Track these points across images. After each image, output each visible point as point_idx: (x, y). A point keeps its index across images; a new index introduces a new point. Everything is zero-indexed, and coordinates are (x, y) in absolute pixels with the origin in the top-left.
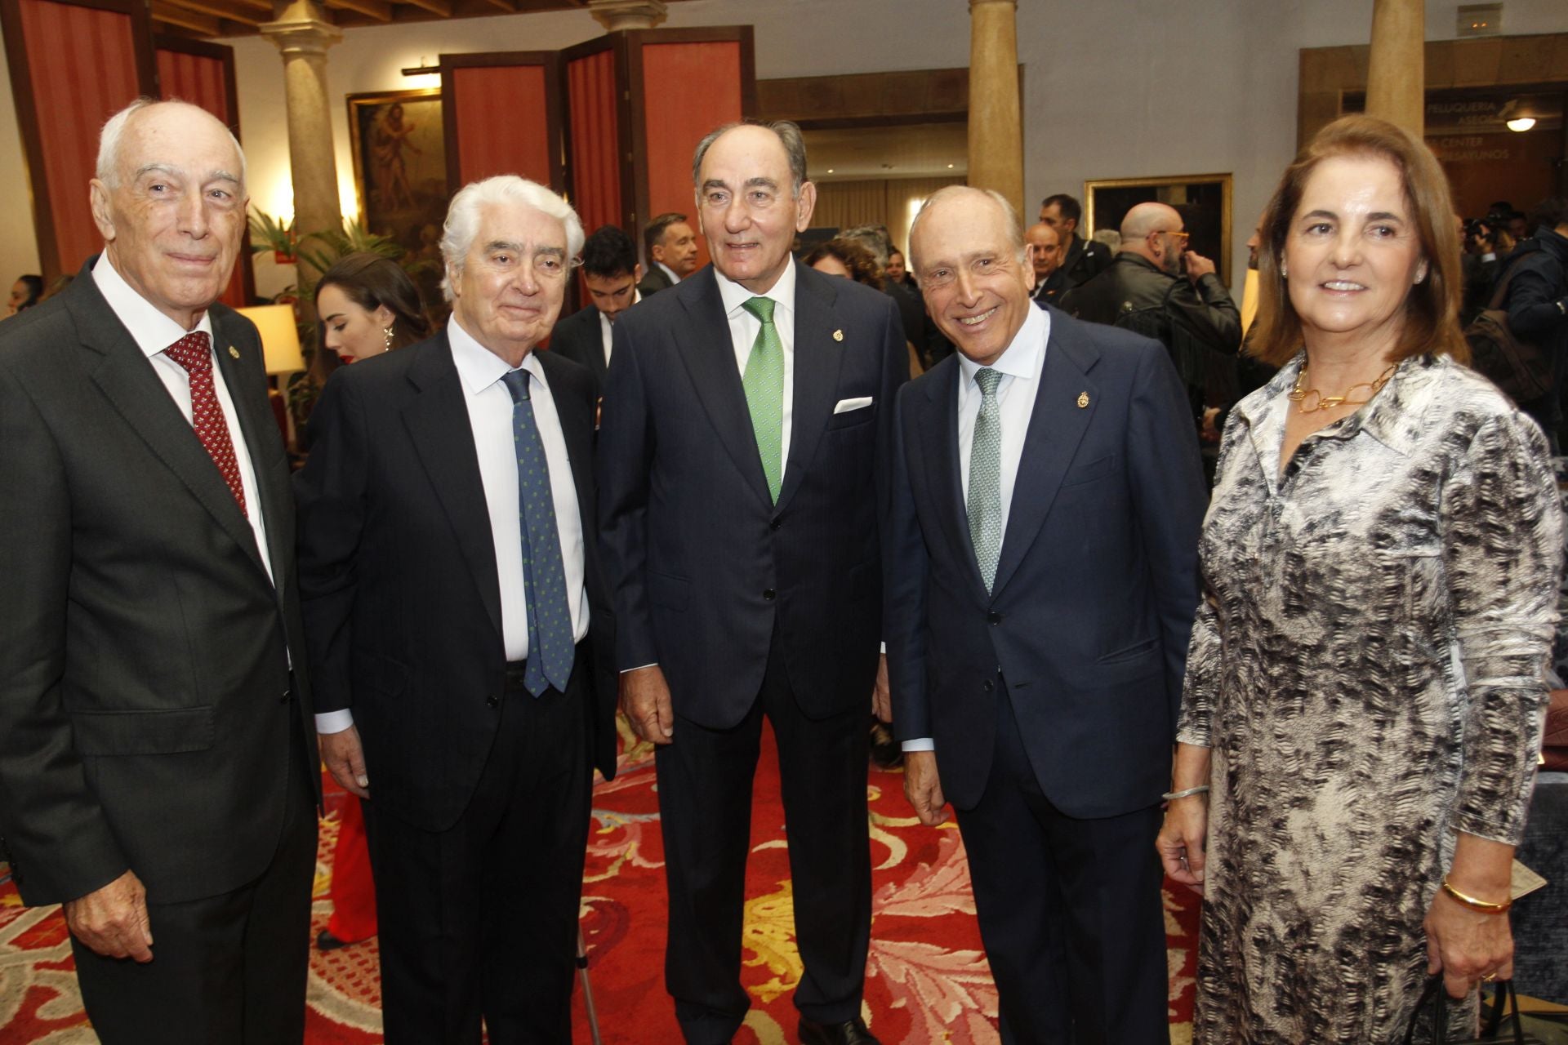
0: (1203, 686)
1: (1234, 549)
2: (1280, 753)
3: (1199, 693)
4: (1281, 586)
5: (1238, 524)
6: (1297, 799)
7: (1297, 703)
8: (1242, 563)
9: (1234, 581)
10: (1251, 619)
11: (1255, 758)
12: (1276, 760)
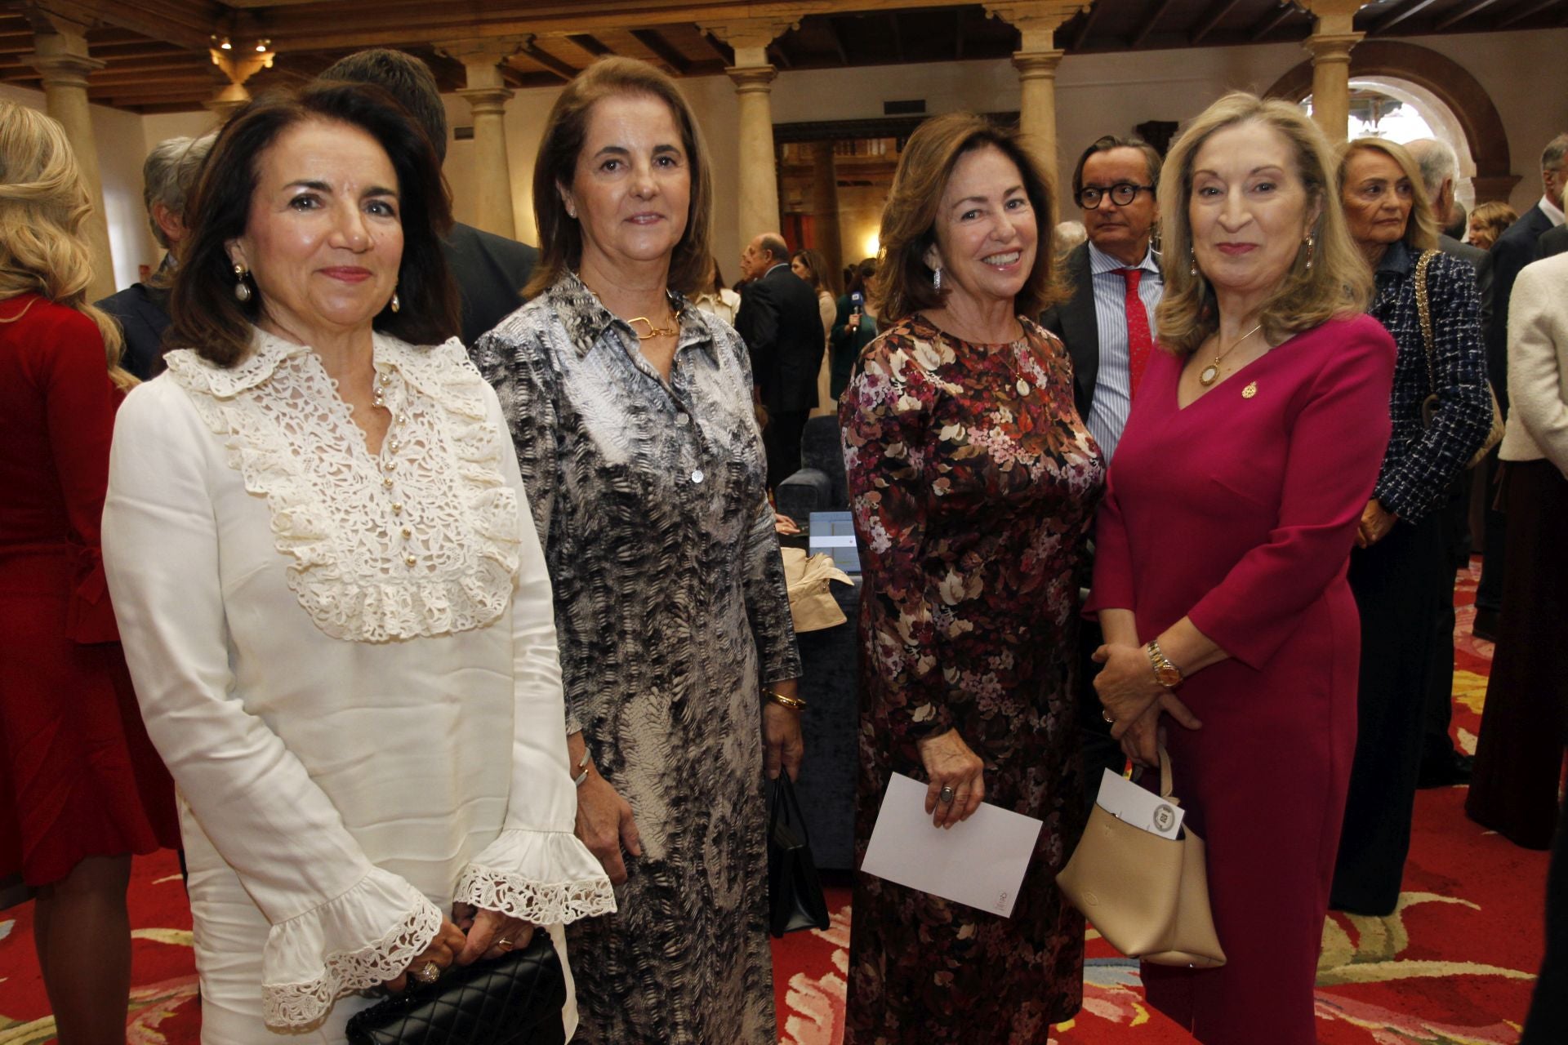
1: (674, 474)
4: (724, 495)
5: (666, 450)
8: (683, 486)
9: (674, 506)
10: (689, 538)
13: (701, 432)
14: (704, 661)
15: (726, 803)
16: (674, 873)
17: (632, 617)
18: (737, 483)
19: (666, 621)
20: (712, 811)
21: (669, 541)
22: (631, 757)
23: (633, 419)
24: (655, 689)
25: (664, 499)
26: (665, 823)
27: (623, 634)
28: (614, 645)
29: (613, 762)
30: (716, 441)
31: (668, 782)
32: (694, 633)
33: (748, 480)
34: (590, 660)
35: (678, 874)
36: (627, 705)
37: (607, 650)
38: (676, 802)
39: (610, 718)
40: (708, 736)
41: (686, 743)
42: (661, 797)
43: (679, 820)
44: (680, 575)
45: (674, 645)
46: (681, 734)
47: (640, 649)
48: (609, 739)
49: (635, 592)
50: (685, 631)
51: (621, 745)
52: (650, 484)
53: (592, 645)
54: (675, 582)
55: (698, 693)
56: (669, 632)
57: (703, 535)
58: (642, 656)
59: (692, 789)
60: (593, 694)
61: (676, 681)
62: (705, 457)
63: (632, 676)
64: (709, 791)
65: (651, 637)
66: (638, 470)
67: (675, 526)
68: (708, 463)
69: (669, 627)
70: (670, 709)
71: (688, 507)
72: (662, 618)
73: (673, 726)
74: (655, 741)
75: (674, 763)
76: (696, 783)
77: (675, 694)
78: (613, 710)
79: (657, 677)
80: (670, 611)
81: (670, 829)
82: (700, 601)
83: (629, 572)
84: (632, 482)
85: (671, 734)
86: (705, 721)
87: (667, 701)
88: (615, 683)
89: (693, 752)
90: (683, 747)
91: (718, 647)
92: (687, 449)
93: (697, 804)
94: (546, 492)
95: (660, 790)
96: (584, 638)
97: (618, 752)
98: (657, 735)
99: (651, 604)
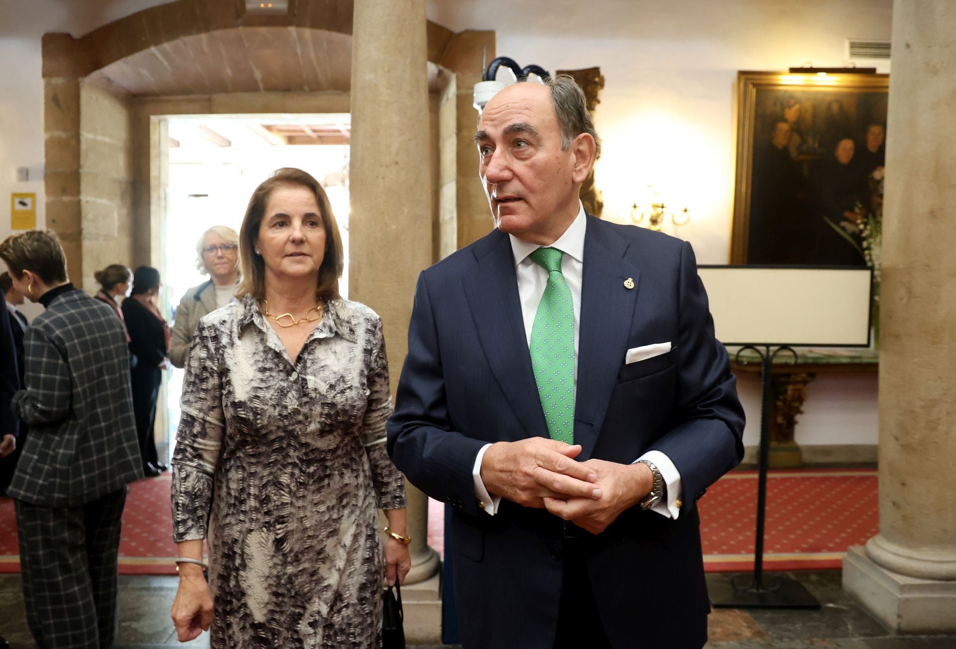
0: (199, 499)
1: (278, 409)
2: (318, 512)
3: (197, 504)
4: (319, 422)
5: (276, 394)
6: (331, 532)
7: (326, 482)
8: (286, 415)
9: (279, 427)
10: (292, 445)
11: (301, 522)
12: (317, 517)
13: (306, 384)
14: (302, 518)
15: (322, 603)
16: (271, 632)
17: (255, 486)
18: (328, 416)
19: (274, 492)
20: (307, 606)
21: (276, 446)
22: (250, 564)
23: (260, 375)
24: (264, 529)
25: (269, 423)
26: (268, 603)
27: (249, 494)
28: (245, 500)
29: (240, 565)
30: (316, 390)
31: (271, 581)
32: (294, 501)
33: (337, 414)
34: (234, 505)
35: (274, 633)
36: (249, 535)
37: (242, 502)
38: (276, 594)
39: (240, 540)
40: (304, 562)
41: (285, 564)
42: (266, 589)
43: (276, 604)
44: (285, 466)
45: (278, 506)
46: (281, 557)
47: (258, 505)
48: (239, 551)
49: (256, 472)
50: (287, 499)
51: (245, 556)
52: (258, 414)
53: (236, 498)
54: (281, 470)
55: (296, 536)
56: (275, 498)
57: (303, 444)
58: (259, 509)
59: (289, 591)
60: (233, 525)
61: (278, 527)
62: (305, 399)
63: (252, 519)
64: (305, 594)
65: (264, 499)
66: (252, 405)
67: (281, 439)
68: (306, 403)
69: (275, 495)
70: (274, 542)
71: (290, 428)
72: (271, 490)
73: (275, 552)
74: (264, 557)
75: (275, 572)
76: (293, 587)
77: (277, 534)
78: (242, 536)
79: (266, 523)
80: (276, 486)
81: (271, 607)
82: (301, 483)
83: (253, 460)
84: (247, 412)
85: (273, 556)
86: (302, 553)
87: (272, 537)
88: (244, 521)
89: (290, 570)
90: (282, 565)
91: (314, 510)
92: (292, 394)
93: (292, 600)
94: (214, 408)
95: (266, 585)
96: (233, 493)
97: (243, 560)
98: (265, 555)
99: (265, 481)
